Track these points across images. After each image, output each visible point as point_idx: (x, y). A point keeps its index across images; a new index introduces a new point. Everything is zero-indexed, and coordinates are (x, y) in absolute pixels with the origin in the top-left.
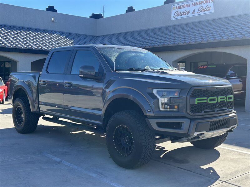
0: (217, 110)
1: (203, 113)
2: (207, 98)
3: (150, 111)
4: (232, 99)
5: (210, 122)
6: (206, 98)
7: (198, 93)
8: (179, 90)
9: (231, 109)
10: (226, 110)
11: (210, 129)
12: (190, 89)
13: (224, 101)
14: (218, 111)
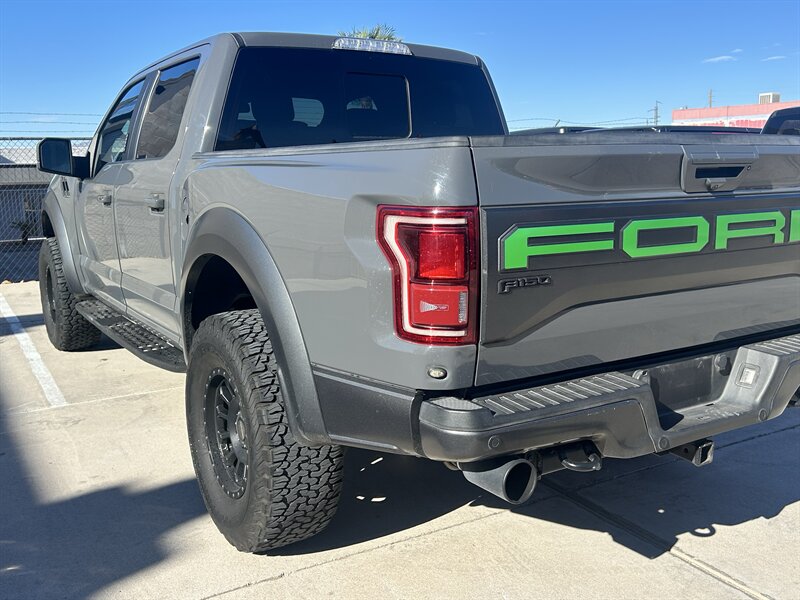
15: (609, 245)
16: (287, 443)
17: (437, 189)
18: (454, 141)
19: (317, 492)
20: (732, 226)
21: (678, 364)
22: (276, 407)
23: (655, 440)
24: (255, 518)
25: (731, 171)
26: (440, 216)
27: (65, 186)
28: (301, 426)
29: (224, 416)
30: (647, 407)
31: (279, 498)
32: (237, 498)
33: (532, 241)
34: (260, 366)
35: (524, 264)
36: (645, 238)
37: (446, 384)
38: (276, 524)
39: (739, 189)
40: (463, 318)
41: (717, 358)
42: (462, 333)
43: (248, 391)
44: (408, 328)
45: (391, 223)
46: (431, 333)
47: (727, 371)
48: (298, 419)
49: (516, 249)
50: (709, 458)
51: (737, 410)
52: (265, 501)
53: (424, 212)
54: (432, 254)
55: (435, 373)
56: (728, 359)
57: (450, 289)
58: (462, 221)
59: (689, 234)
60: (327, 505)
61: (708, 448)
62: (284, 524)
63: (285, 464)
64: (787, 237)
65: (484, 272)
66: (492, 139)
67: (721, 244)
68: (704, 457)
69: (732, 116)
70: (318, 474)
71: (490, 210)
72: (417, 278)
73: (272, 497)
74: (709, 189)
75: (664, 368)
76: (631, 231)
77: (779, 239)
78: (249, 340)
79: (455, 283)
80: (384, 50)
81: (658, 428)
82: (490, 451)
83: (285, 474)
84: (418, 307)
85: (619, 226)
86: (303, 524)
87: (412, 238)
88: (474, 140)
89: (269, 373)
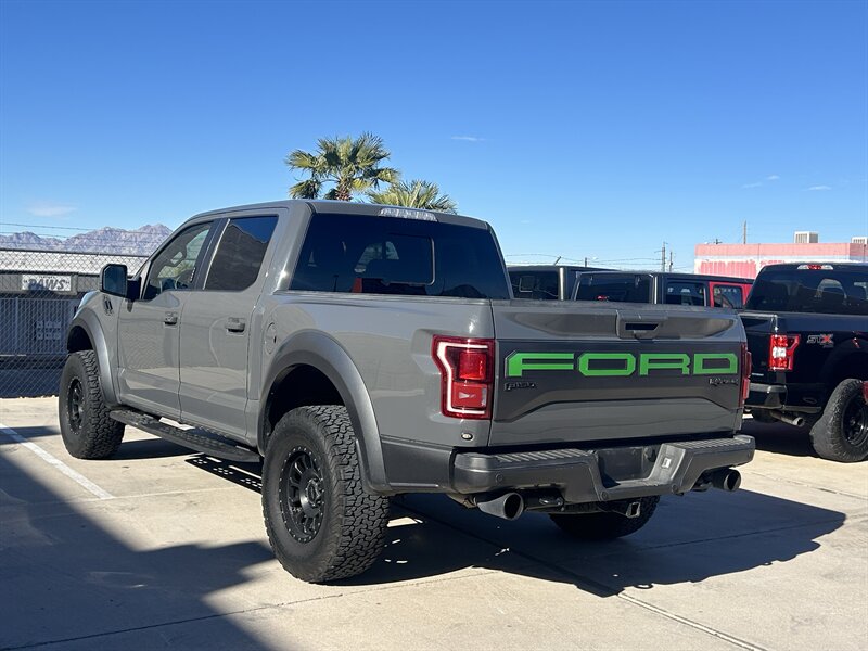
15: (571, 367)
16: (356, 493)
17: (471, 328)
18: (482, 302)
19: (372, 532)
20: (651, 361)
21: (618, 449)
22: (349, 468)
23: (600, 493)
24: (328, 548)
25: (651, 327)
26: (471, 343)
27: (108, 305)
28: (369, 479)
29: (296, 485)
30: (593, 470)
31: (347, 532)
32: (308, 541)
33: (525, 361)
34: (339, 441)
35: (520, 375)
36: (593, 364)
37: (472, 443)
38: (341, 553)
39: (656, 338)
40: (484, 403)
41: (646, 449)
42: (483, 412)
43: (330, 458)
44: (450, 408)
45: (442, 347)
46: (464, 412)
47: (653, 458)
48: (368, 474)
49: (516, 365)
50: (638, 514)
51: (656, 483)
52: (337, 535)
53: (463, 341)
54: (467, 365)
55: (466, 436)
56: (654, 451)
57: (477, 386)
58: (485, 347)
59: (622, 364)
60: (377, 543)
61: (637, 506)
62: (348, 554)
63: (354, 508)
64: (691, 371)
65: (497, 377)
66: (503, 302)
67: (643, 371)
68: (634, 512)
69: (764, 255)
70: (374, 518)
71: (501, 341)
72: (457, 378)
73: (343, 531)
74: (635, 337)
75: (608, 451)
76: (584, 359)
77: (686, 371)
78: (329, 423)
79: (480, 382)
80: (417, 217)
81: (601, 486)
82: (498, 484)
83: (353, 515)
84: (457, 396)
85: (577, 356)
86: (359, 556)
87: (455, 356)
88: (493, 302)
89: (344, 446)
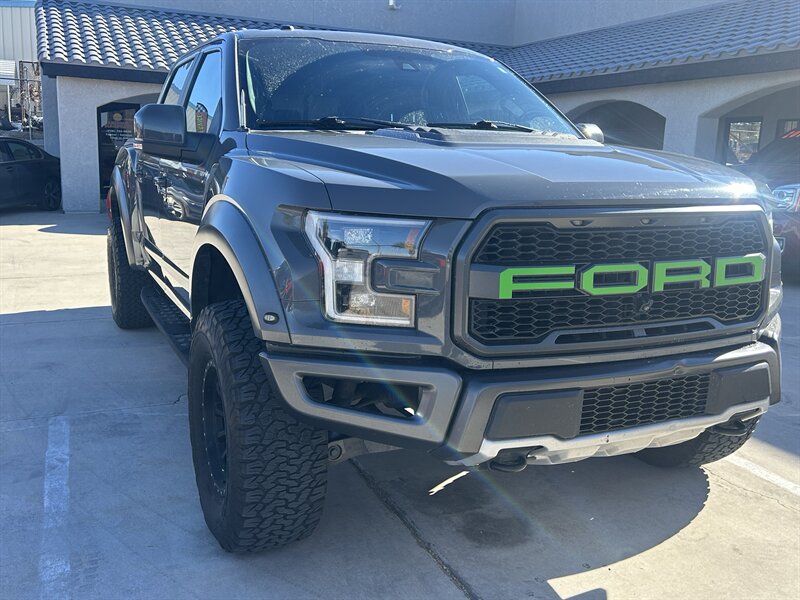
0: (646, 330)
1: (549, 343)
2: (580, 269)
3: (272, 318)
4: (750, 274)
5: (582, 393)
6: (571, 270)
7: (521, 241)
8: (422, 223)
9: (746, 320)
10: (707, 326)
11: (582, 428)
12: (475, 221)
13: (698, 283)
14: (650, 332)
